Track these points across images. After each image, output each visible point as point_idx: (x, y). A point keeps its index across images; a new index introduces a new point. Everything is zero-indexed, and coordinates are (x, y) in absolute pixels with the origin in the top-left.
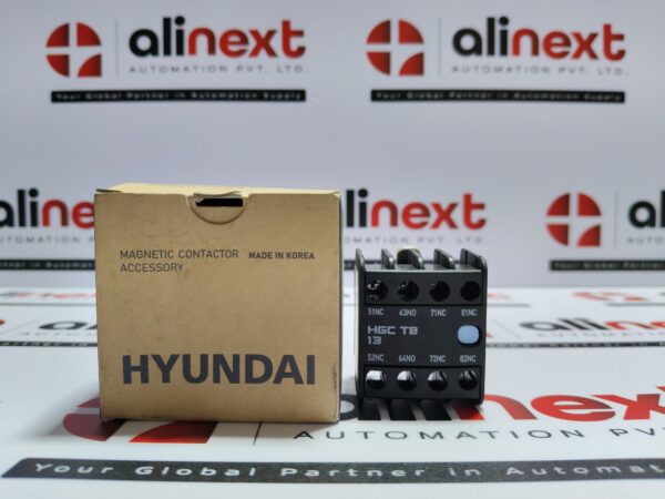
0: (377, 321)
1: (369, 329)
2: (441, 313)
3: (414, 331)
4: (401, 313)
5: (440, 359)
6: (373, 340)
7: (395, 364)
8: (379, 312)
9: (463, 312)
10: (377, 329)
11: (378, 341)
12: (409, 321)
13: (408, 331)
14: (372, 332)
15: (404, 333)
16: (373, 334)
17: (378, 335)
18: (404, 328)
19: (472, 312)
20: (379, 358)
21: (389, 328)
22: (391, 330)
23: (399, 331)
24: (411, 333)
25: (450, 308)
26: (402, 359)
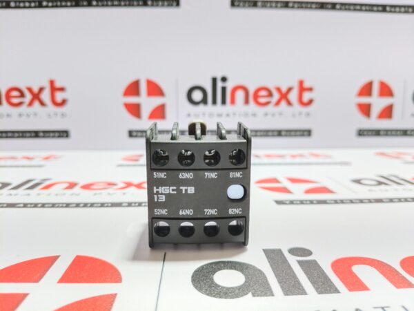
0: (161, 183)
1: (155, 190)
2: (213, 175)
3: (191, 190)
4: (180, 176)
5: (213, 212)
6: (158, 198)
7: (176, 217)
8: (162, 175)
9: (231, 174)
10: (161, 189)
11: (163, 199)
12: (187, 182)
13: (186, 190)
14: (158, 192)
15: (184, 192)
16: (158, 193)
17: (162, 194)
18: (183, 188)
19: (238, 175)
20: (163, 212)
21: (171, 188)
22: (173, 190)
23: (179, 191)
24: (189, 192)
25: (220, 171)
26: (182, 213)
